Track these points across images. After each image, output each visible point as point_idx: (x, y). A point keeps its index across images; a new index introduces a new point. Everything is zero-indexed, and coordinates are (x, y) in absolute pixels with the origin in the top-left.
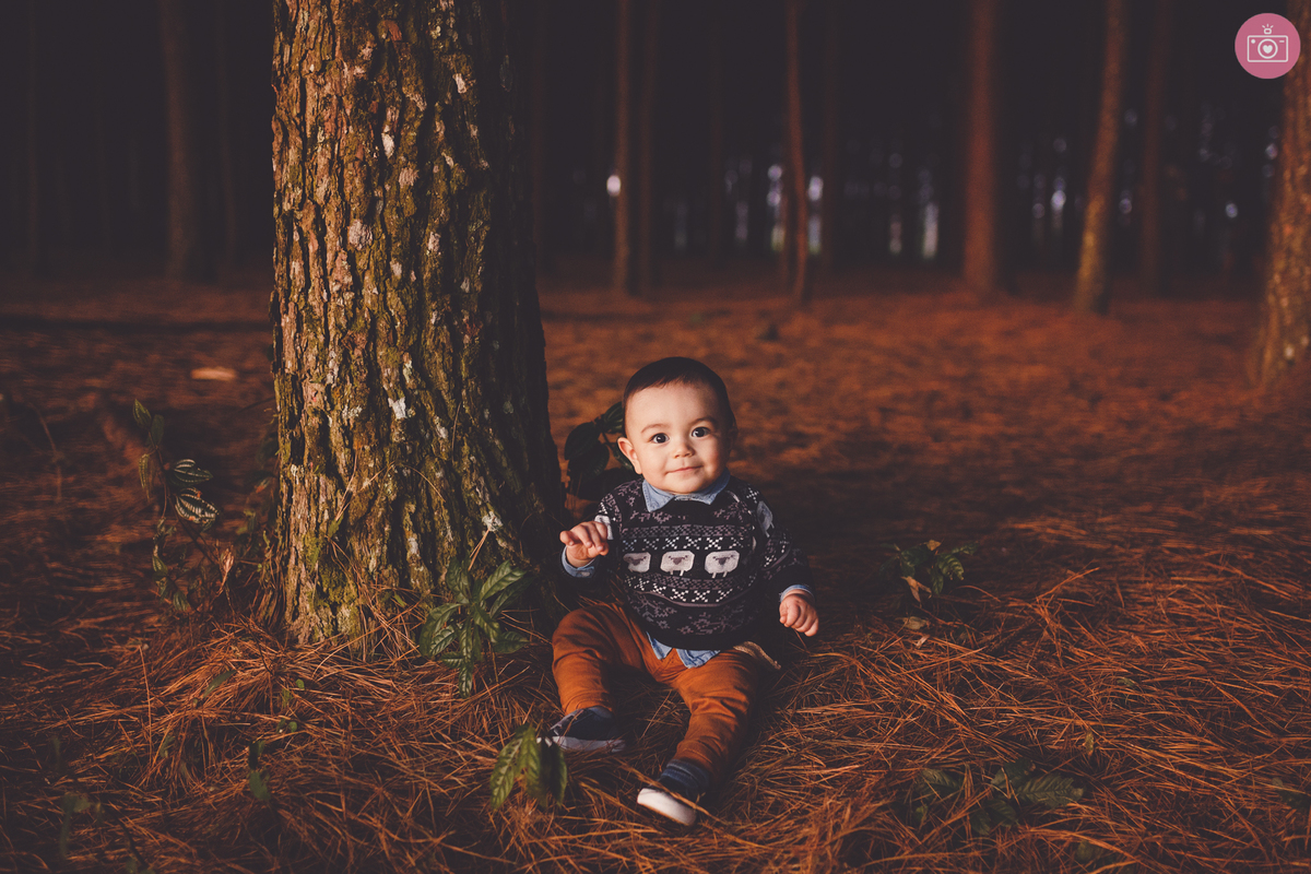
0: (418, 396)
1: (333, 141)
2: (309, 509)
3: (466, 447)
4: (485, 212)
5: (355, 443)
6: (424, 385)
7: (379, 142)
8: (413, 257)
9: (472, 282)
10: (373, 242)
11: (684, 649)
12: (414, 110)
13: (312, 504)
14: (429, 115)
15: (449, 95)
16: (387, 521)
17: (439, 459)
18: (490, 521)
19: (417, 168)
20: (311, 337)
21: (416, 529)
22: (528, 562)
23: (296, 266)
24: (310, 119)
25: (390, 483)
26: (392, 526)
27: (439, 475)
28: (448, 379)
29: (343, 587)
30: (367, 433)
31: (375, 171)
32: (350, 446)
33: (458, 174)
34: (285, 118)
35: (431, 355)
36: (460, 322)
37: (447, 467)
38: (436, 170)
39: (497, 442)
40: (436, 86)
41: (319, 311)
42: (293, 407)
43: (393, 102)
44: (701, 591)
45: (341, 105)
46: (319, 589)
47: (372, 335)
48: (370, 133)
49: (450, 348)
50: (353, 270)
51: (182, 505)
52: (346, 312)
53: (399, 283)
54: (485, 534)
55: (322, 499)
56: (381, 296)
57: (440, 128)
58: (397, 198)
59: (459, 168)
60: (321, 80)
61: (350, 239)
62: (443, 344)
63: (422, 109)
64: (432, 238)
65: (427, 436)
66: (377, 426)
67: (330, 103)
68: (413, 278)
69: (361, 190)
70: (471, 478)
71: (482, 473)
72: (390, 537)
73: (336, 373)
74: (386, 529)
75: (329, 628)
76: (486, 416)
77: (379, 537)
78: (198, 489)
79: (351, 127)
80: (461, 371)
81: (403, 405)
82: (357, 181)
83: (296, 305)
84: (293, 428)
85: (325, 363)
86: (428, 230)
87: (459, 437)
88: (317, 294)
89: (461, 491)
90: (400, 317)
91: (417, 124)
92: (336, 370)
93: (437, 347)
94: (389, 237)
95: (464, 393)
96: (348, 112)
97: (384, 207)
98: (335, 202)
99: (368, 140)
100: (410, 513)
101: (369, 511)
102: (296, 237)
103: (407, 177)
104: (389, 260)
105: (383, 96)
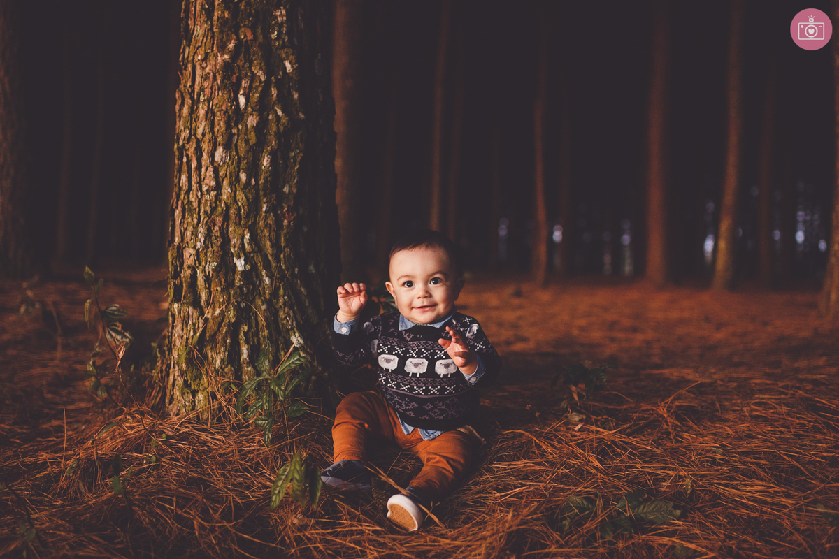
0: (253, 257)
1: (209, 100)
2: (183, 330)
3: (282, 290)
4: (301, 144)
5: (212, 286)
6: (257, 249)
7: (237, 99)
8: (253, 170)
9: (290, 187)
10: (229, 161)
11: (423, 429)
12: (259, 81)
13: (184, 327)
14: (267, 85)
15: (281, 73)
16: (228, 336)
17: (264, 298)
18: (296, 340)
19: (258, 115)
20: (190, 220)
21: (247, 342)
22: (320, 369)
23: (184, 178)
24: (197, 88)
25: (232, 311)
26: (232, 339)
27: (264, 307)
28: (272, 247)
29: (200, 380)
30: (220, 280)
31: (233, 117)
32: (209, 288)
33: (284, 120)
34: (183, 89)
35: (262, 231)
36: (282, 212)
37: (269, 303)
38: (270, 117)
39: (303, 289)
40: (272, 66)
41: (195, 204)
42: (177, 265)
43: (246, 76)
44: (434, 387)
45: (215, 79)
46: (185, 382)
47: (226, 217)
48: (231, 94)
49: (274, 227)
50: (216, 177)
51: (110, 333)
52: (211, 203)
53: (244, 186)
54: (292, 348)
55: (190, 322)
56: (233, 193)
57: (274, 92)
58: (246, 134)
59: (285, 116)
60: (204, 65)
61: (216, 159)
62: (270, 224)
63: (263, 80)
64: (266, 158)
65: (258, 283)
66: (226, 275)
67: (209, 77)
68: (253, 183)
69: (224, 129)
70: (284, 311)
71: (291, 308)
72: (230, 346)
73: (202, 241)
74: (228, 341)
75: (189, 406)
76: (296, 272)
77: (223, 346)
78: (120, 323)
79: (220, 92)
80: (281, 242)
81: (243, 262)
82: (222, 123)
83: (183, 202)
84: (176, 279)
85: (197, 236)
86: (264, 154)
87: (278, 284)
88: (195, 193)
89: (278, 320)
90: (243, 207)
91: (260, 89)
92: (203, 240)
93: (266, 227)
94: (239, 158)
95: (282, 256)
96: (219, 82)
97: (238, 139)
98: (208, 137)
99: (229, 98)
100: (244, 332)
101: (218, 330)
102: (185, 160)
103: (252, 121)
104: (239, 172)
105: (240, 72)
